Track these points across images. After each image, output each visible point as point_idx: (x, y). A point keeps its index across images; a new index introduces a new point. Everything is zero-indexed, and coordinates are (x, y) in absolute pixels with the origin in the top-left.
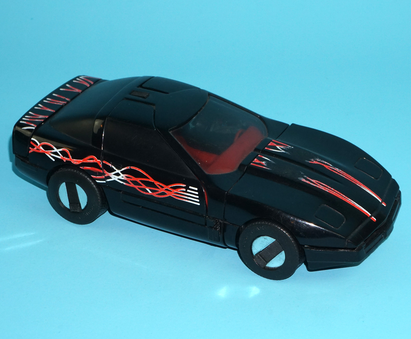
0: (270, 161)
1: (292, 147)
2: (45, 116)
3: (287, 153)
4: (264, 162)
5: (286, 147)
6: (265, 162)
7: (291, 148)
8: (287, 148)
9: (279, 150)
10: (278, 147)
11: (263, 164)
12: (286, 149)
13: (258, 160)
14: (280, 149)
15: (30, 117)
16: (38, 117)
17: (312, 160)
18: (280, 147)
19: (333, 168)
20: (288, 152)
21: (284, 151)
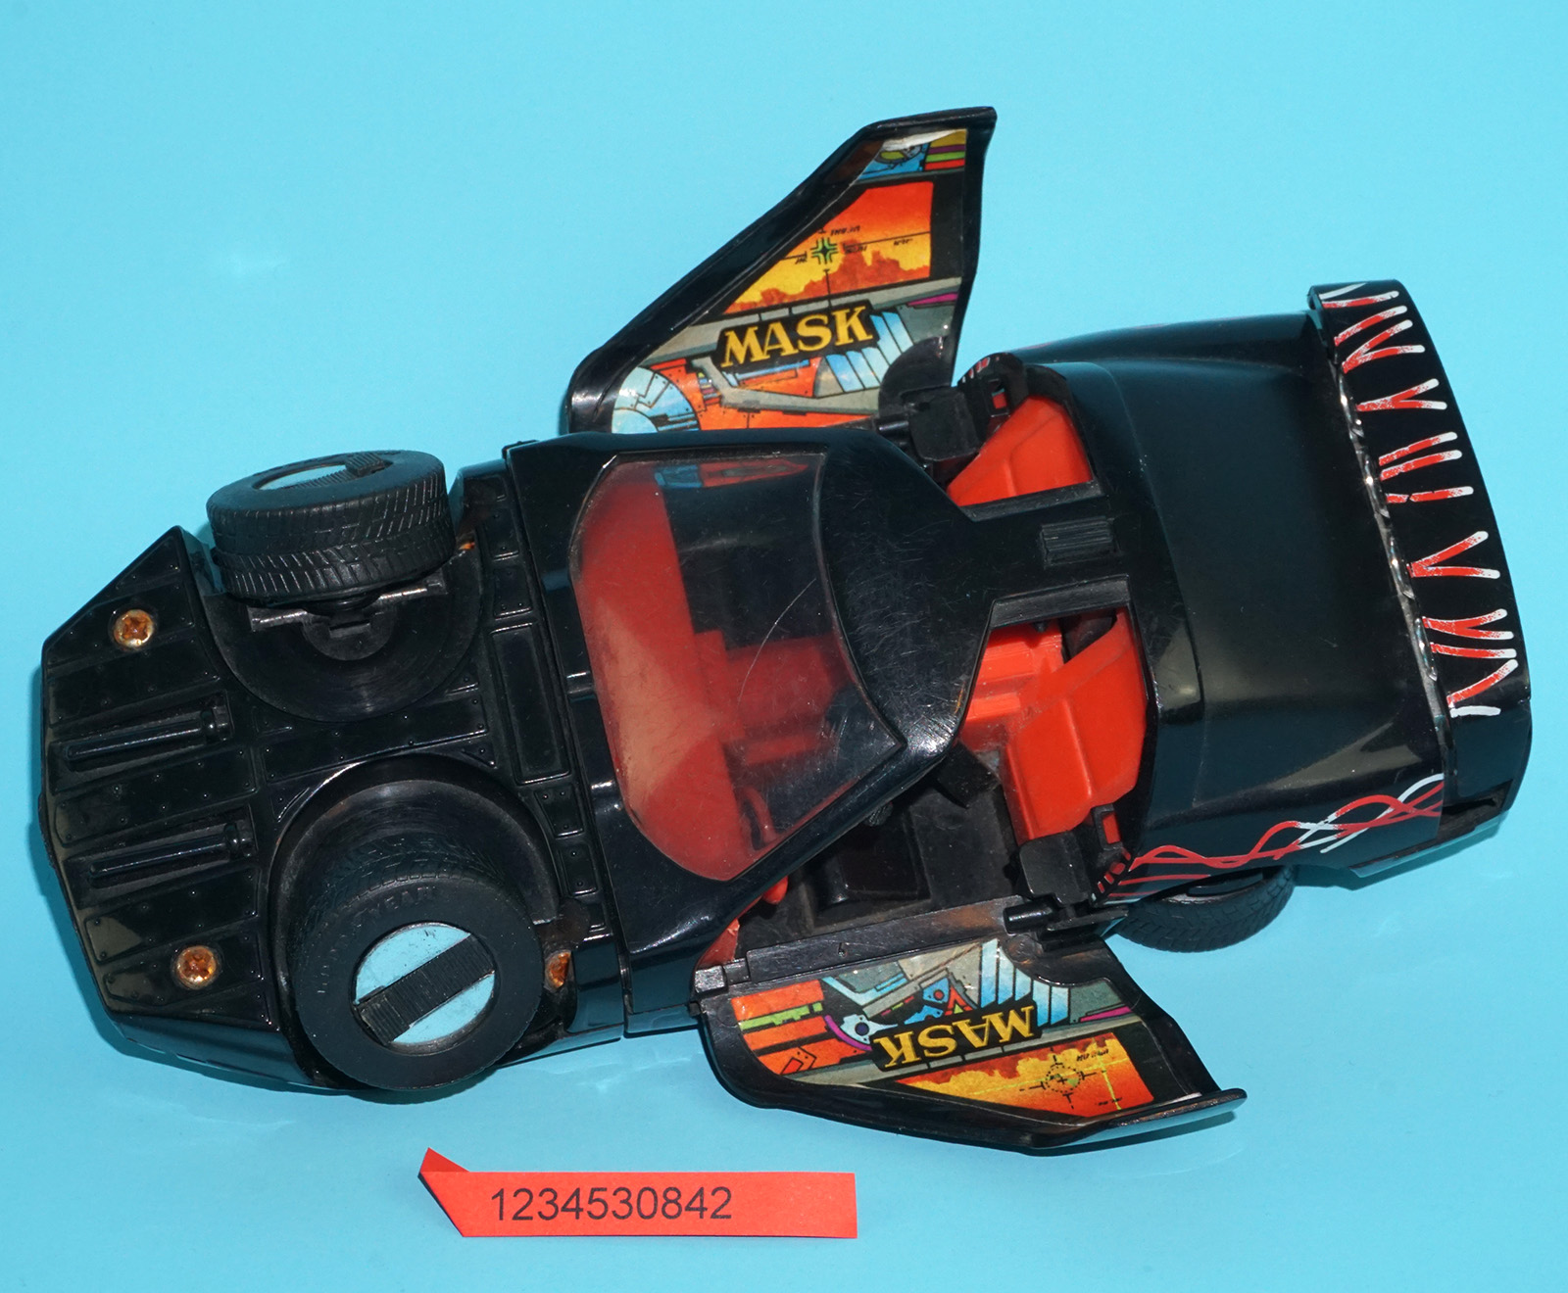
2: (1353, 364)
16: (1367, 344)
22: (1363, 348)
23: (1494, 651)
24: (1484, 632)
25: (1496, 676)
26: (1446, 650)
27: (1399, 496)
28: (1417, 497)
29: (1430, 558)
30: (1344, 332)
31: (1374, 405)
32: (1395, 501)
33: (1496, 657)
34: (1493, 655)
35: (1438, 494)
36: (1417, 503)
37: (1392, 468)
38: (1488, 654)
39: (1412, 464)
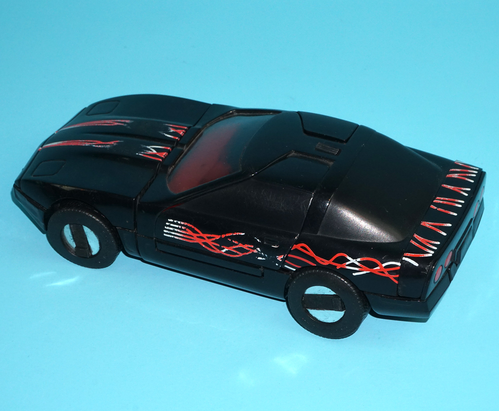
0: (164, 134)
1: (137, 154)
2: (450, 176)
3: (145, 146)
4: (172, 131)
5: (145, 153)
6: (170, 131)
7: (139, 152)
8: (143, 151)
9: (153, 148)
10: (155, 152)
11: (172, 130)
12: (145, 151)
13: (178, 132)
14: (152, 150)
15: (470, 175)
16: (459, 174)
17: (115, 144)
18: (152, 151)
19: (91, 144)
20: (143, 147)
21: (147, 148)
22: (456, 174)
23: (428, 250)
24: (429, 244)
25: (423, 255)
26: (414, 243)
27: (434, 207)
28: (439, 209)
29: (430, 223)
30: (454, 169)
31: (447, 186)
32: (432, 207)
33: (427, 251)
34: (427, 250)
35: (446, 211)
36: (438, 211)
37: (439, 201)
38: (425, 249)
39: (445, 202)
